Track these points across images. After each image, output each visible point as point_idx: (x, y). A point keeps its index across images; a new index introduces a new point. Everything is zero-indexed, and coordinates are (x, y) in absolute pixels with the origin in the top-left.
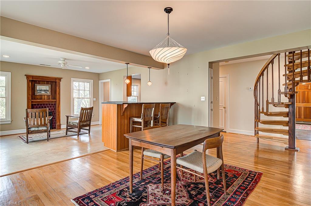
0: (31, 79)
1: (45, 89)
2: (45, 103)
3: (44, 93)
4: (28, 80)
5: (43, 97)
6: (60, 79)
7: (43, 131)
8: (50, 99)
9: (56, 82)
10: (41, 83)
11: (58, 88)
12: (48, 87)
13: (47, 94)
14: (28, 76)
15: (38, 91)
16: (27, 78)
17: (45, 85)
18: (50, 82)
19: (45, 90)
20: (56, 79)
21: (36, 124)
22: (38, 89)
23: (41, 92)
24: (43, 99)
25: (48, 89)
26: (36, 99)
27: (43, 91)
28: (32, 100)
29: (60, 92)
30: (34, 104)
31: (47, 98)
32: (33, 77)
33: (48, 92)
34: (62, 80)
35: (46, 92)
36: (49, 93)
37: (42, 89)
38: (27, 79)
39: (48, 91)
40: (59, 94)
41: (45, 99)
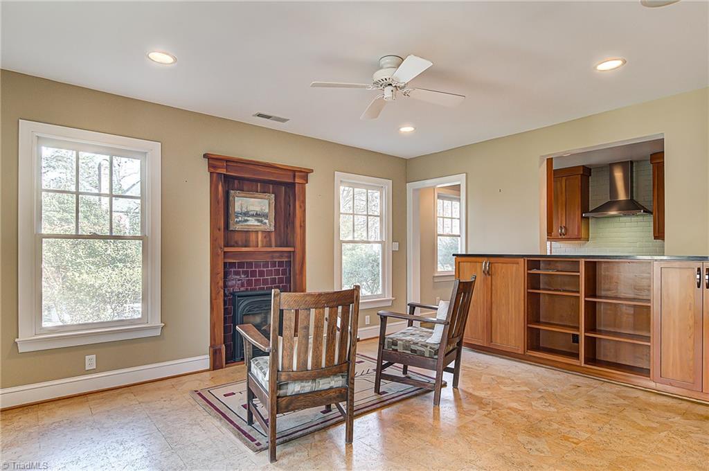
0: (223, 171)
1: (258, 209)
2: (261, 259)
3: (256, 223)
4: (215, 175)
5: (253, 237)
6: (305, 174)
7: (332, 394)
8: (271, 246)
9: (294, 184)
10: (245, 188)
11: (301, 207)
12: (267, 202)
13: (262, 228)
14: (213, 161)
15: (237, 217)
16: (210, 166)
17: (257, 195)
18: (271, 186)
19: (257, 215)
20: (294, 172)
21: (309, 367)
22: (237, 209)
23: (247, 221)
24: (251, 244)
25: (267, 211)
26: (233, 243)
27: (253, 216)
28: (226, 249)
29: (304, 221)
30: (230, 263)
31: (262, 241)
32: (228, 161)
33: (267, 221)
34: (310, 176)
35: (261, 221)
36: (269, 224)
37: (251, 208)
38: (212, 170)
39: (266, 216)
40: (303, 227)
41: (258, 247)
